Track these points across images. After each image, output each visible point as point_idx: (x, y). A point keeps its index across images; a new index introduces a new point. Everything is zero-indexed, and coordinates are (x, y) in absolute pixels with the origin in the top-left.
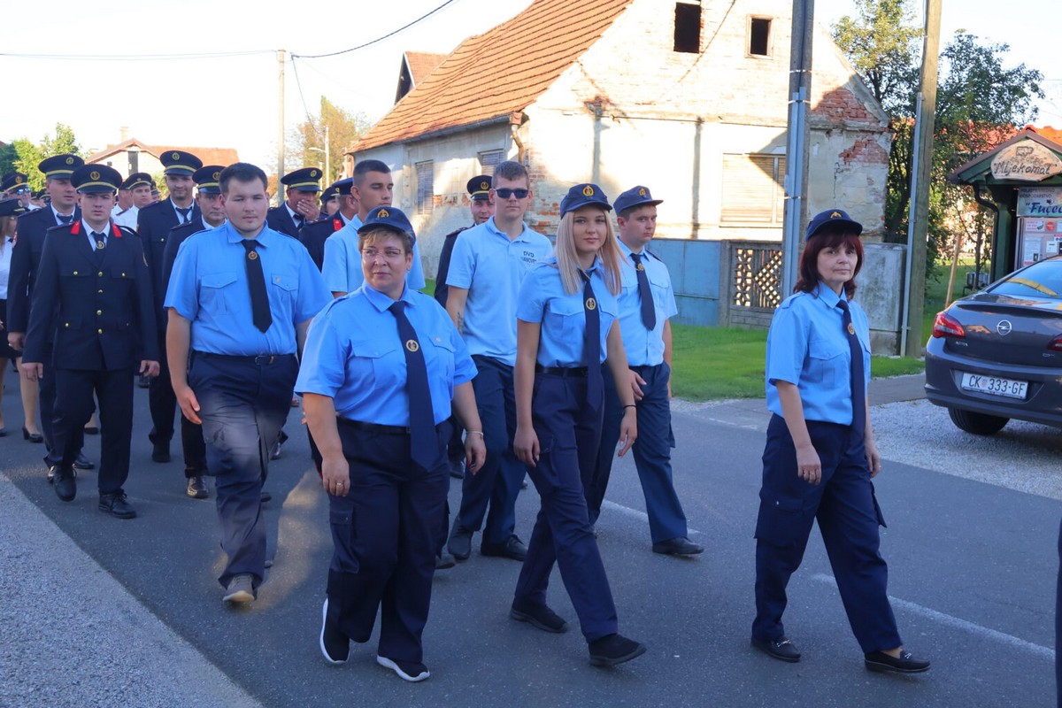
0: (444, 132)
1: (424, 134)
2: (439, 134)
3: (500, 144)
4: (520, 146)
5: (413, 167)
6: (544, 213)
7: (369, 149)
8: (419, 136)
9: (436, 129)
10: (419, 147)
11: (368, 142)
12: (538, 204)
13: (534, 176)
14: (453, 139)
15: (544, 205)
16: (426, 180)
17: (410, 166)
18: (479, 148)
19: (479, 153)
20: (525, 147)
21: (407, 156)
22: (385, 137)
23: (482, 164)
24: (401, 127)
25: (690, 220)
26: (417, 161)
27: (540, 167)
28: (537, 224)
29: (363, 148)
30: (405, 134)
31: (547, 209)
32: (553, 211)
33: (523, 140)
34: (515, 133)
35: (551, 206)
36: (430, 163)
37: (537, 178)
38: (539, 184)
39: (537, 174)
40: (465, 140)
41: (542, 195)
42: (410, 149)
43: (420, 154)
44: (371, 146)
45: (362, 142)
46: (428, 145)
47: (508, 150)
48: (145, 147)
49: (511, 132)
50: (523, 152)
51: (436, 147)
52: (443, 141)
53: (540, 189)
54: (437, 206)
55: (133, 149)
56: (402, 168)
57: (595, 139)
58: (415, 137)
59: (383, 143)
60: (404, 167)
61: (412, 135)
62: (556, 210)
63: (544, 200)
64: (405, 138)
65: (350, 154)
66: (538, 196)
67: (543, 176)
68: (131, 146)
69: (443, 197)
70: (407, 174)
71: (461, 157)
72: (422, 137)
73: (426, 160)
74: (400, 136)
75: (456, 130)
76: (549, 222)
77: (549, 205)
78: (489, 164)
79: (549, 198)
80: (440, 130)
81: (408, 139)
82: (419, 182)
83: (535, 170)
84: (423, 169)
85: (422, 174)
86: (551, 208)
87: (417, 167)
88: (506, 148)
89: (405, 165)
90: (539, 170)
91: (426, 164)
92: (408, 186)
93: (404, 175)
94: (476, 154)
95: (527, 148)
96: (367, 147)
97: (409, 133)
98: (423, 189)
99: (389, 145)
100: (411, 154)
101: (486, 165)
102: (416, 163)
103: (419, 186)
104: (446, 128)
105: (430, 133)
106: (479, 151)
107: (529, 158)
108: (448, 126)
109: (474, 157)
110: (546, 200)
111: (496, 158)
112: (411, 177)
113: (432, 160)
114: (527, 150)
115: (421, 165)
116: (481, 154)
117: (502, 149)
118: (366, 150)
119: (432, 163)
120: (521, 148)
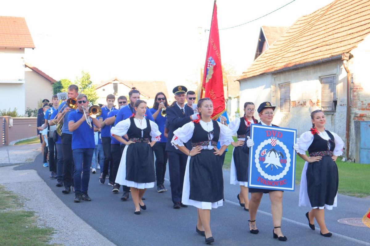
0: (298, 66)
2: (295, 67)
3: (334, 71)
5: (277, 86)
6: (363, 109)
9: (292, 65)
10: (281, 75)
12: (359, 104)
13: (357, 89)
14: (303, 70)
15: (363, 104)
16: (285, 93)
18: (320, 74)
19: (320, 77)
20: (351, 72)
21: (274, 80)
23: (322, 83)
27: (360, 83)
28: (359, 115)
29: (246, 77)
31: (364, 107)
32: (368, 108)
33: (349, 69)
34: (345, 65)
35: (367, 105)
36: (288, 84)
37: (358, 90)
38: (359, 93)
39: (358, 87)
40: (311, 71)
41: (362, 99)
42: (275, 76)
43: (282, 79)
46: (287, 74)
47: (340, 75)
48: (121, 81)
49: (342, 64)
50: (349, 75)
51: (292, 75)
52: (297, 71)
53: (360, 96)
54: (292, 107)
55: (116, 82)
56: (270, 87)
58: (280, 70)
59: (259, 74)
60: (272, 86)
63: (362, 102)
64: (273, 70)
65: (238, 80)
66: (359, 100)
67: (362, 88)
69: (297, 102)
70: (273, 90)
71: (308, 80)
72: (284, 70)
73: (285, 82)
74: (268, 70)
75: (306, 65)
76: (366, 114)
77: (365, 104)
78: (326, 83)
79: (366, 100)
80: (295, 65)
81: (275, 71)
82: (281, 94)
83: (357, 85)
84: (283, 87)
85: (283, 90)
86: (367, 106)
87: (280, 86)
88: (338, 74)
89: (273, 85)
90: (359, 85)
91: (285, 84)
92: (274, 97)
93: (271, 90)
94: (318, 78)
95: (352, 73)
96: (249, 76)
97: (275, 68)
98: (283, 98)
99: (263, 75)
100: (276, 79)
101: (324, 83)
102: (279, 84)
103: (281, 96)
104: (300, 64)
105: (289, 67)
106: (320, 76)
107: (354, 78)
108: (301, 63)
109: (317, 79)
110: (364, 102)
111: (331, 79)
112: (276, 91)
113: (290, 82)
114: (353, 74)
115: (282, 85)
116: (321, 77)
117: (336, 74)
118: (248, 78)
119: (290, 84)
120: (348, 73)
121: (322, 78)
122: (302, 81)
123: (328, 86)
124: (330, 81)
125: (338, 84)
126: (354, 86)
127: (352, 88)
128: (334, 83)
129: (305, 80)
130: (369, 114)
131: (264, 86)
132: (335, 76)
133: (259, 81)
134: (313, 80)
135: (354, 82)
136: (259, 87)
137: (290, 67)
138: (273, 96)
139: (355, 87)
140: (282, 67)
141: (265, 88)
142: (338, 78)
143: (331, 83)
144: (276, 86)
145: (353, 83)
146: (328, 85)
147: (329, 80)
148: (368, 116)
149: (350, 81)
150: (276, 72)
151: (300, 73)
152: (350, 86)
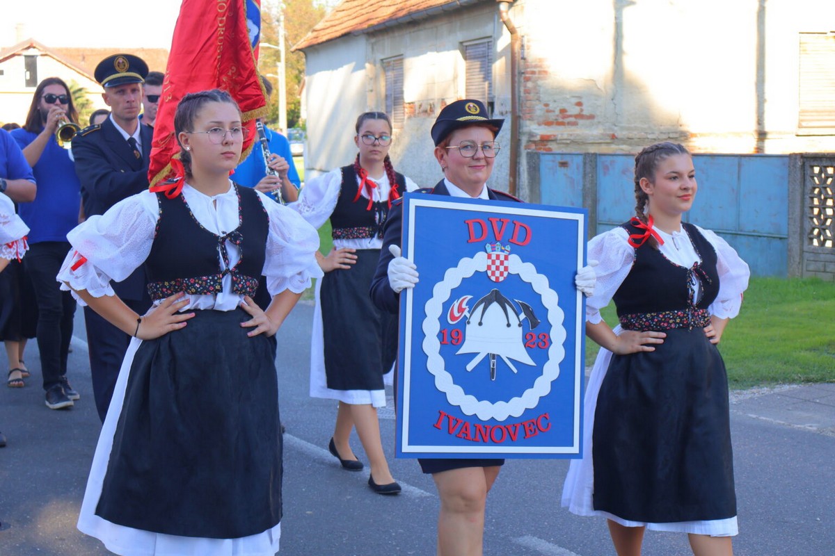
0: (415, 17)
1: (390, 19)
2: (408, 19)
3: (488, 30)
4: (512, 31)
5: (378, 65)
6: (548, 123)
7: (323, 43)
8: (384, 23)
9: (404, 12)
10: (386, 37)
11: (322, 33)
12: (539, 110)
13: (533, 73)
14: (428, 26)
15: (548, 111)
16: (395, 82)
17: (374, 63)
18: (461, 36)
19: (461, 43)
20: (520, 32)
21: (371, 50)
22: (343, 26)
23: (465, 58)
24: (364, 11)
25: (753, 126)
26: (383, 57)
27: (540, 60)
28: (538, 138)
29: (315, 42)
30: (368, 20)
31: (552, 117)
32: (560, 120)
33: (515, 23)
34: (504, 15)
35: (557, 112)
36: (399, 59)
37: (537, 75)
38: (540, 82)
39: (537, 70)
40: (443, 26)
41: (545, 98)
42: (373, 40)
43: (387, 47)
44: (324, 39)
45: (315, 34)
46: (396, 34)
47: (498, 38)
48: (45, 49)
49: (499, 13)
50: (516, 40)
51: (407, 37)
52: (416, 29)
53: (542, 90)
54: (409, 118)
55: (31, 52)
56: (363, 68)
57: (616, 18)
58: (379, 24)
59: (338, 34)
60: (367, 65)
61: (374, 22)
62: (563, 118)
63: (547, 105)
64: (365, 26)
65: (300, 50)
66: (538, 99)
67: (546, 72)
68: (28, 48)
69: (417, 104)
70: (371, 76)
71: (438, 50)
72: (387, 24)
73: (394, 55)
74: (360, 24)
75: (430, 12)
76: (554, 136)
77: (554, 111)
78: (475, 58)
79: (555, 101)
80: (410, 14)
81: (369, 27)
82: (386, 85)
83: (534, 64)
84: (391, 68)
85: (391, 74)
86: (558, 116)
87: (385, 65)
88: (495, 36)
89: (369, 63)
90: (539, 64)
91: (394, 61)
92: (372, 91)
93: (367, 76)
94: (457, 44)
95: (522, 34)
96: (320, 40)
97: (373, 19)
98: (391, 95)
99: (347, 36)
100: (375, 47)
101: (471, 59)
102: (382, 60)
103: (387, 90)
104: (418, 11)
105: (397, 19)
106: (461, 41)
107: (526, 48)
108: (420, 8)
109: (455, 49)
110: (551, 106)
111: (484, 49)
112: (375, 79)
113: (402, 55)
114: (523, 36)
115: (389, 62)
116: (465, 44)
117: (490, 37)
118: (319, 44)
119: (402, 59)
120: (514, 35)
121: (466, 46)
122: (426, 53)
123: (478, 66)
124: (481, 53)
125: (495, 60)
126: (527, 67)
127: (523, 71)
128: (490, 58)
129: (432, 50)
130: (562, 134)
131: (353, 64)
132: (489, 41)
133: (342, 51)
134: (448, 50)
135: (525, 56)
136: (342, 66)
137: (401, 17)
138: (371, 89)
139: (528, 70)
140: (385, 18)
141: (355, 69)
142: (496, 47)
143: (484, 59)
144: (375, 66)
145: (523, 58)
146: (479, 63)
147: (481, 50)
148: (560, 140)
149: (517, 55)
150: (371, 30)
151: (423, 33)
152: (519, 67)
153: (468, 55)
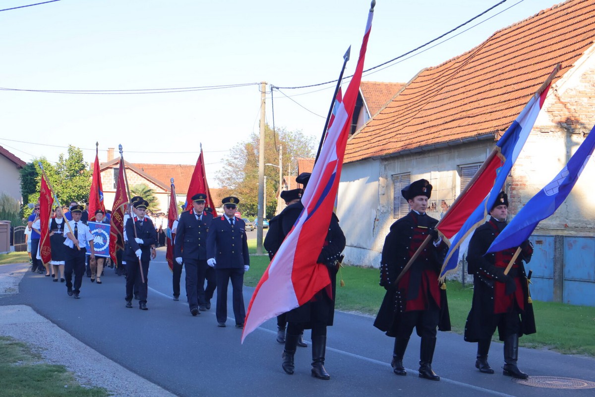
0: (423, 149)
1: (402, 150)
2: (420, 150)
5: (389, 179)
8: (399, 152)
10: (396, 161)
13: (517, 185)
14: (432, 155)
17: (386, 177)
18: (458, 161)
19: (458, 166)
21: (383, 169)
23: (461, 175)
26: (393, 173)
27: (521, 177)
37: (519, 187)
39: (519, 183)
40: (444, 156)
42: (386, 163)
43: (397, 167)
46: (405, 159)
51: (414, 161)
52: (421, 156)
56: (377, 180)
58: (394, 153)
59: (358, 159)
60: (381, 178)
61: (389, 152)
64: (384, 153)
66: (520, 202)
67: (525, 185)
70: (383, 185)
71: (438, 170)
72: (401, 153)
73: (403, 172)
75: (438, 146)
78: (467, 175)
80: (420, 147)
81: (386, 155)
82: (395, 191)
83: (517, 179)
84: (399, 180)
85: (398, 185)
87: (394, 178)
90: (521, 179)
91: (402, 176)
92: (384, 194)
93: (380, 185)
94: (456, 166)
98: (399, 197)
99: (367, 160)
100: (387, 167)
101: (465, 176)
102: (392, 175)
103: (395, 194)
104: (427, 145)
105: (409, 150)
106: (458, 164)
107: (512, 169)
108: (428, 143)
109: (453, 169)
112: (387, 187)
113: (409, 172)
115: (398, 177)
116: (460, 166)
119: (409, 175)
121: (461, 168)
122: (430, 172)
124: (474, 172)
126: (514, 181)
127: (510, 184)
129: (434, 170)
131: (368, 178)
132: (480, 165)
133: (360, 169)
134: (448, 170)
135: (512, 175)
136: (359, 179)
137: (412, 149)
138: (383, 193)
139: (514, 183)
140: (398, 149)
141: (369, 181)
144: (387, 179)
145: (510, 176)
150: (388, 156)
151: (427, 159)
152: (507, 181)
153: (462, 173)
